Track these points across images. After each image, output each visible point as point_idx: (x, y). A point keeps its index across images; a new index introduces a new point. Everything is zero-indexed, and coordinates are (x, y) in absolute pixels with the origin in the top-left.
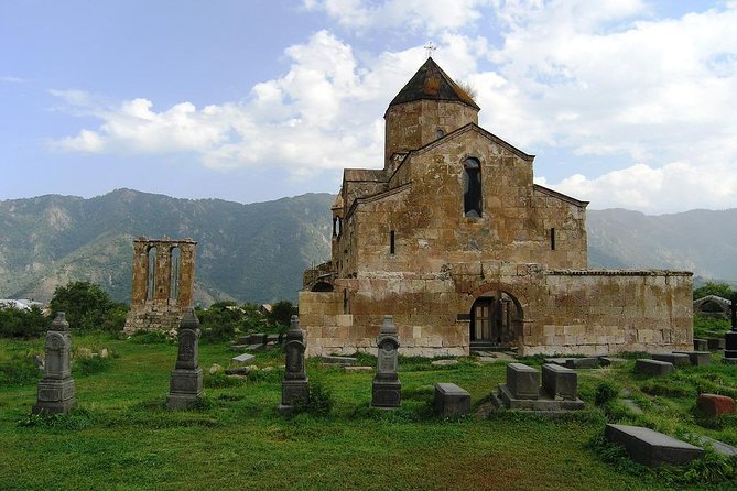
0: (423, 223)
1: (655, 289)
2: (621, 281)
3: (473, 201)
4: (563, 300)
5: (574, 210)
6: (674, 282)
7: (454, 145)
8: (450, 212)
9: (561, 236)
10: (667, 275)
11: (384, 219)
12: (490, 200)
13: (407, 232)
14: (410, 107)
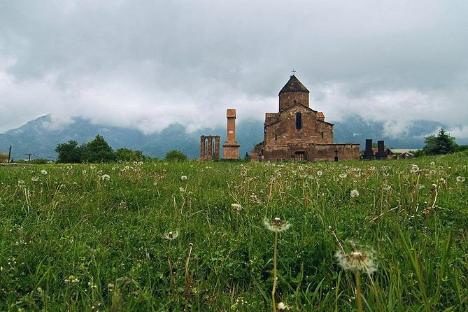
0: (284, 132)
1: (348, 149)
2: (337, 147)
3: (299, 125)
4: (320, 152)
5: (330, 127)
6: (353, 147)
7: (293, 110)
8: (292, 128)
9: (325, 134)
10: (352, 145)
11: (274, 131)
12: (304, 125)
13: (280, 134)
14: (285, 94)
